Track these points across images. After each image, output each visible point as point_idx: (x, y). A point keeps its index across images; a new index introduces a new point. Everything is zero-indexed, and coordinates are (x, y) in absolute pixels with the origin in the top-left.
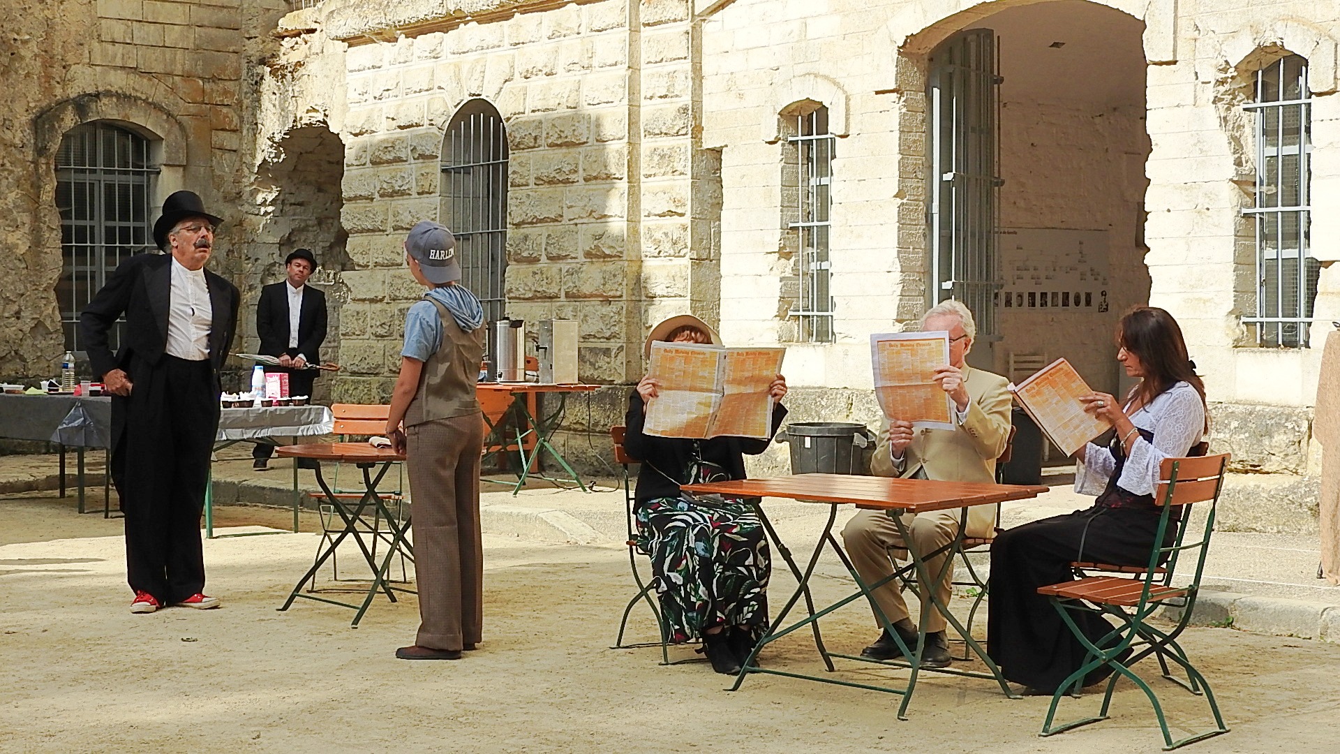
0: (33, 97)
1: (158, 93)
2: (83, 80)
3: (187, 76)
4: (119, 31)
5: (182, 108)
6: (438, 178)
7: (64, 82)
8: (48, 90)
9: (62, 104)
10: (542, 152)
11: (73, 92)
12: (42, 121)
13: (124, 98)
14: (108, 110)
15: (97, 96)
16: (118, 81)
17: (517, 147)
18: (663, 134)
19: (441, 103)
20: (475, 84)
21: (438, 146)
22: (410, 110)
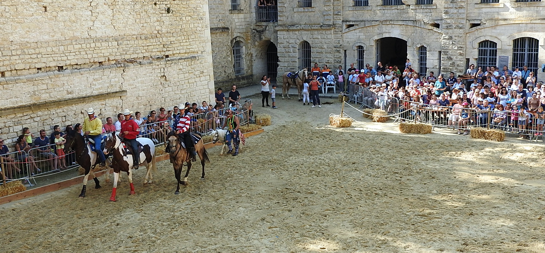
0: (231, 39)
1: (242, 36)
2: (235, 35)
3: (245, 33)
4: (238, 27)
5: (245, 37)
6: (297, 51)
7: (233, 36)
8: (232, 37)
9: (233, 39)
10: (317, 49)
12: (232, 41)
13: (239, 37)
14: (238, 39)
15: (237, 37)
16: (239, 35)
17: (312, 48)
18: (338, 48)
19: (298, 41)
20: (305, 39)
21: (297, 46)
22: (291, 41)
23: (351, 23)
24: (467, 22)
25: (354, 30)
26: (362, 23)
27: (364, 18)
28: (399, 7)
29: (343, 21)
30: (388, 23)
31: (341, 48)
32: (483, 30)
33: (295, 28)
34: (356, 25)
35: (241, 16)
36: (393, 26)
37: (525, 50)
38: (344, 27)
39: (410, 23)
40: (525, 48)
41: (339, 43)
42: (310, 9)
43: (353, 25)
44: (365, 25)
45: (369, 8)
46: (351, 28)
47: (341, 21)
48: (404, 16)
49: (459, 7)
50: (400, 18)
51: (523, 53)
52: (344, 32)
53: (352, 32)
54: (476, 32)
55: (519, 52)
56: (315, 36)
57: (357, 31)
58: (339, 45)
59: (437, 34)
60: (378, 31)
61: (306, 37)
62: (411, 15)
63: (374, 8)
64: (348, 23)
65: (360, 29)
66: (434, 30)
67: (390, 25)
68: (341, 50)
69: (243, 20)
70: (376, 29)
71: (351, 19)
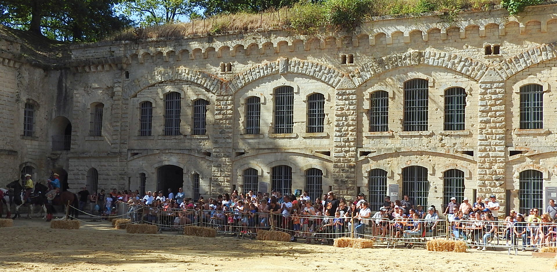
0: (20, 162)
1: (35, 162)
2: (26, 160)
3: (38, 159)
4: (30, 153)
5: (38, 164)
6: (86, 178)
8: (22, 161)
10: (104, 176)
11: (24, 162)
12: (21, 166)
13: (31, 163)
14: (29, 164)
15: (27, 162)
16: (30, 160)
17: (100, 175)
18: (123, 175)
19: (87, 168)
20: (93, 166)
21: (86, 173)
22: (81, 168)
23: (136, 152)
24: (233, 151)
25: (138, 158)
26: (145, 152)
27: (147, 147)
28: (177, 137)
29: (128, 150)
30: (167, 152)
31: (125, 175)
32: (246, 159)
33: (85, 156)
34: (140, 153)
35: (35, 143)
36: (172, 154)
37: (281, 177)
38: (129, 155)
39: (186, 152)
40: (281, 175)
41: (124, 170)
42: (100, 138)
43: (137, 154)
44: (147, 153)
45: (152, 138)
46: (135, 157)
47: (127, 149)
48: (181, 145)
49: (227, 137)
50: (177, 148)
51: (280, 180)
52: (129, 159)
53: (136, 160)
54: (241, 161)
55: (277, 180)
56: (102, 164)
57: (141, 159)
58: (123, 172)
59: (209, 162)
60: (159, 159)
61: (94, 164)
62: (187, 144)
63: (156, 138)
64: (133, 152)
65: (144, 157)
66: (206, 158)
67: (169, 154)
68: (126, 177)
69: (37, 147)
70: (157, 157)
71: (136, 148)
